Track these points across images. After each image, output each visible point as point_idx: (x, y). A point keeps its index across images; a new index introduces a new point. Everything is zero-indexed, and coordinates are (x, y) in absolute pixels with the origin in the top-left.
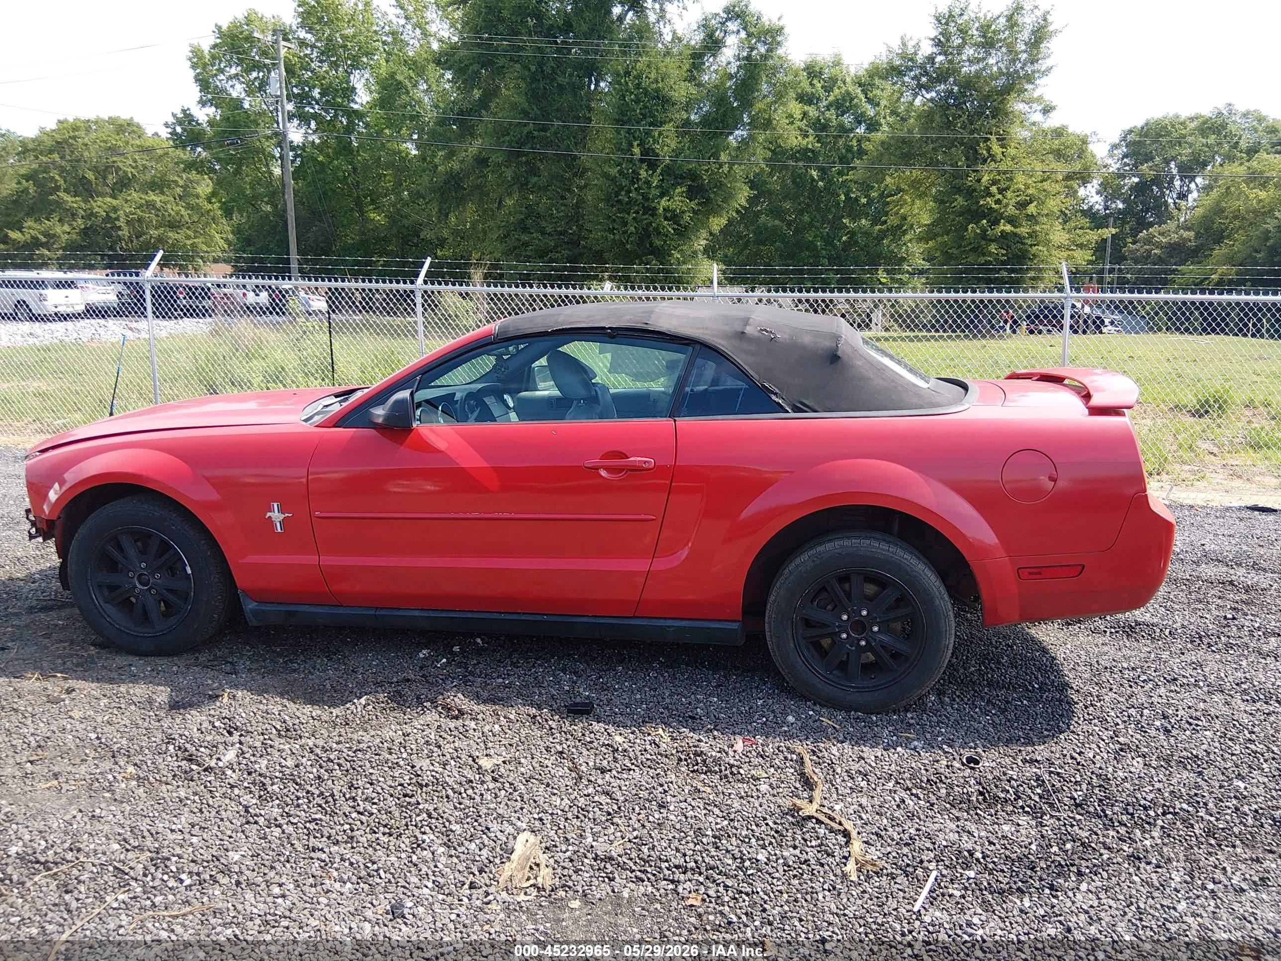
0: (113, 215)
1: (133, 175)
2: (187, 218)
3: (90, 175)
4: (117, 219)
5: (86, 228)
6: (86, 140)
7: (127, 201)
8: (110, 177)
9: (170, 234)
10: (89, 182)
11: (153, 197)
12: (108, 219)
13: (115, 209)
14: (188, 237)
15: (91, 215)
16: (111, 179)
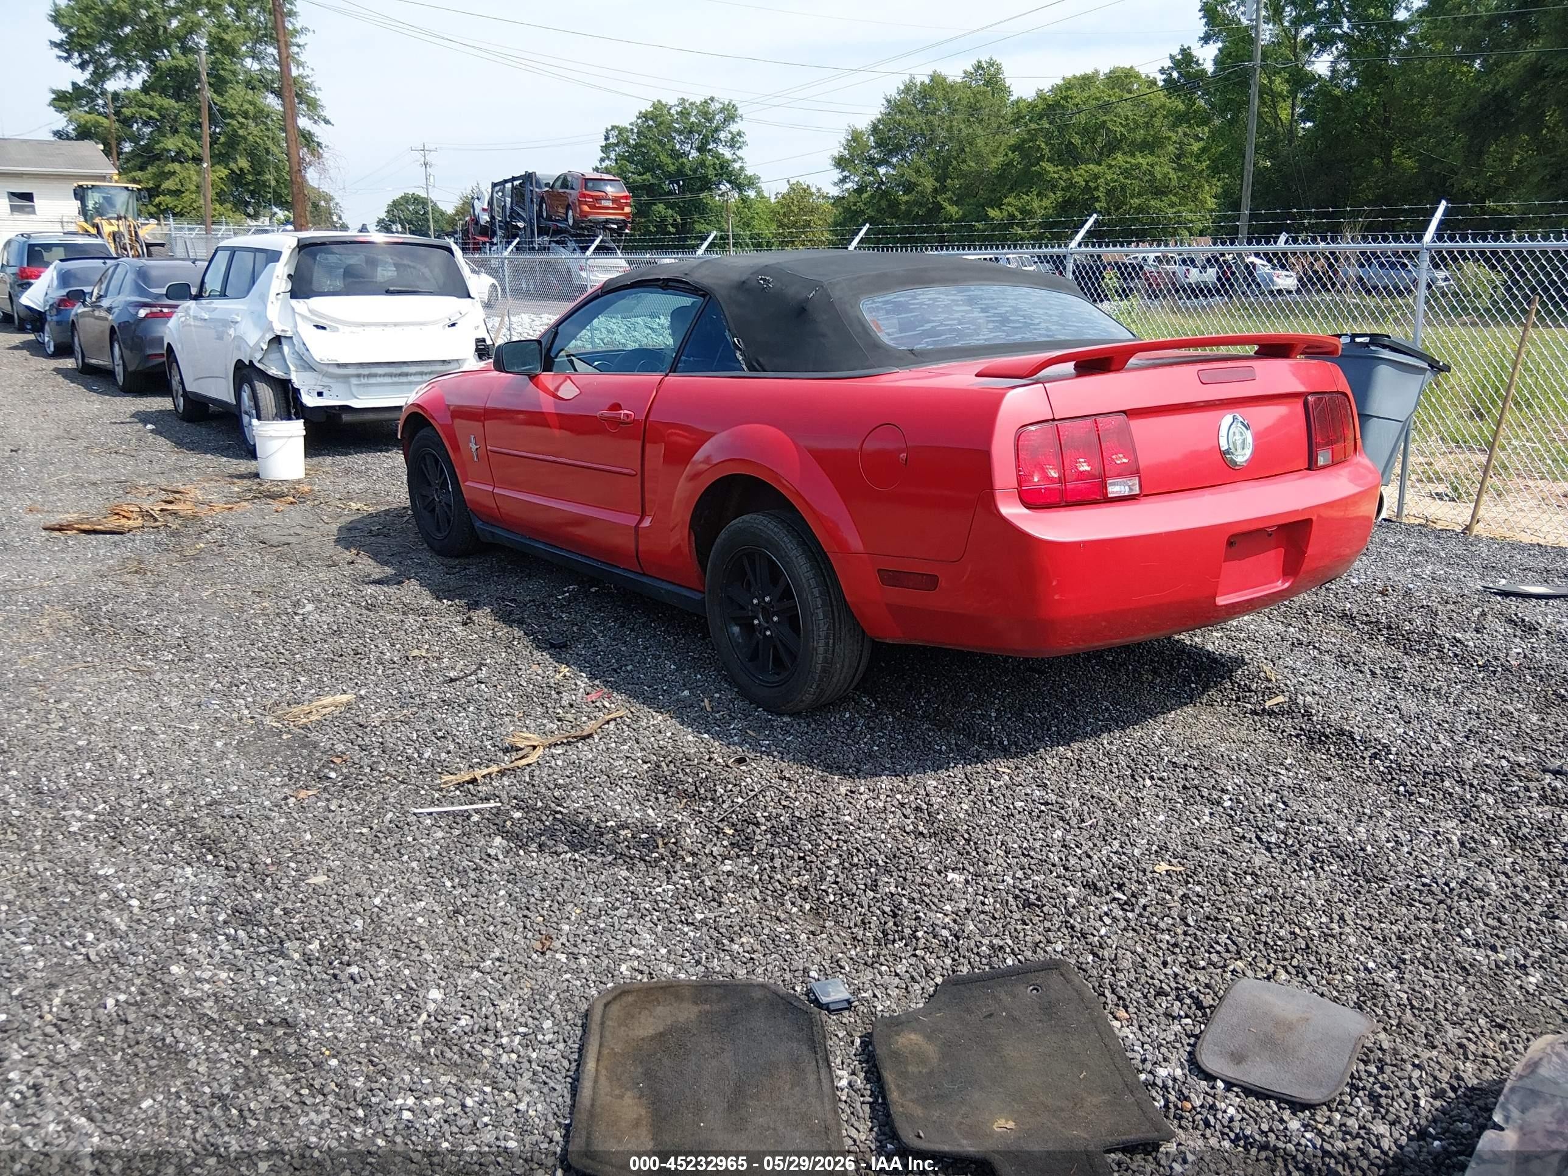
0: (1091, 184)
1: (1122, 134)
2: (1175, 183)
3: (1077, 140)
4: (1097, 188)
5: (1064, 201)
6: (1078, 100)
7: (1110, 167)
8: (1099, 139)
9: (1152, 203)
10: (1075, 147)
11: (1141, 160)
12: (1087, 189)
13: (1096, 177)
14: (1172, 205)
15: (1072, 185)
16: (1101, 141)
